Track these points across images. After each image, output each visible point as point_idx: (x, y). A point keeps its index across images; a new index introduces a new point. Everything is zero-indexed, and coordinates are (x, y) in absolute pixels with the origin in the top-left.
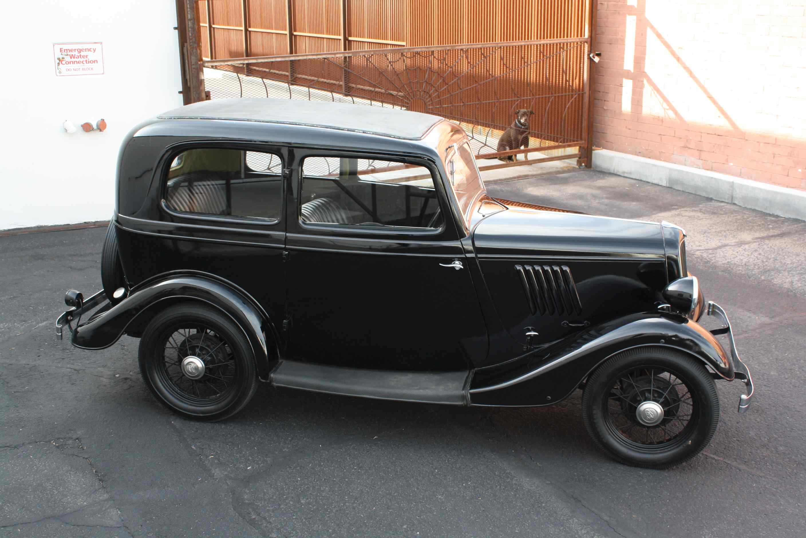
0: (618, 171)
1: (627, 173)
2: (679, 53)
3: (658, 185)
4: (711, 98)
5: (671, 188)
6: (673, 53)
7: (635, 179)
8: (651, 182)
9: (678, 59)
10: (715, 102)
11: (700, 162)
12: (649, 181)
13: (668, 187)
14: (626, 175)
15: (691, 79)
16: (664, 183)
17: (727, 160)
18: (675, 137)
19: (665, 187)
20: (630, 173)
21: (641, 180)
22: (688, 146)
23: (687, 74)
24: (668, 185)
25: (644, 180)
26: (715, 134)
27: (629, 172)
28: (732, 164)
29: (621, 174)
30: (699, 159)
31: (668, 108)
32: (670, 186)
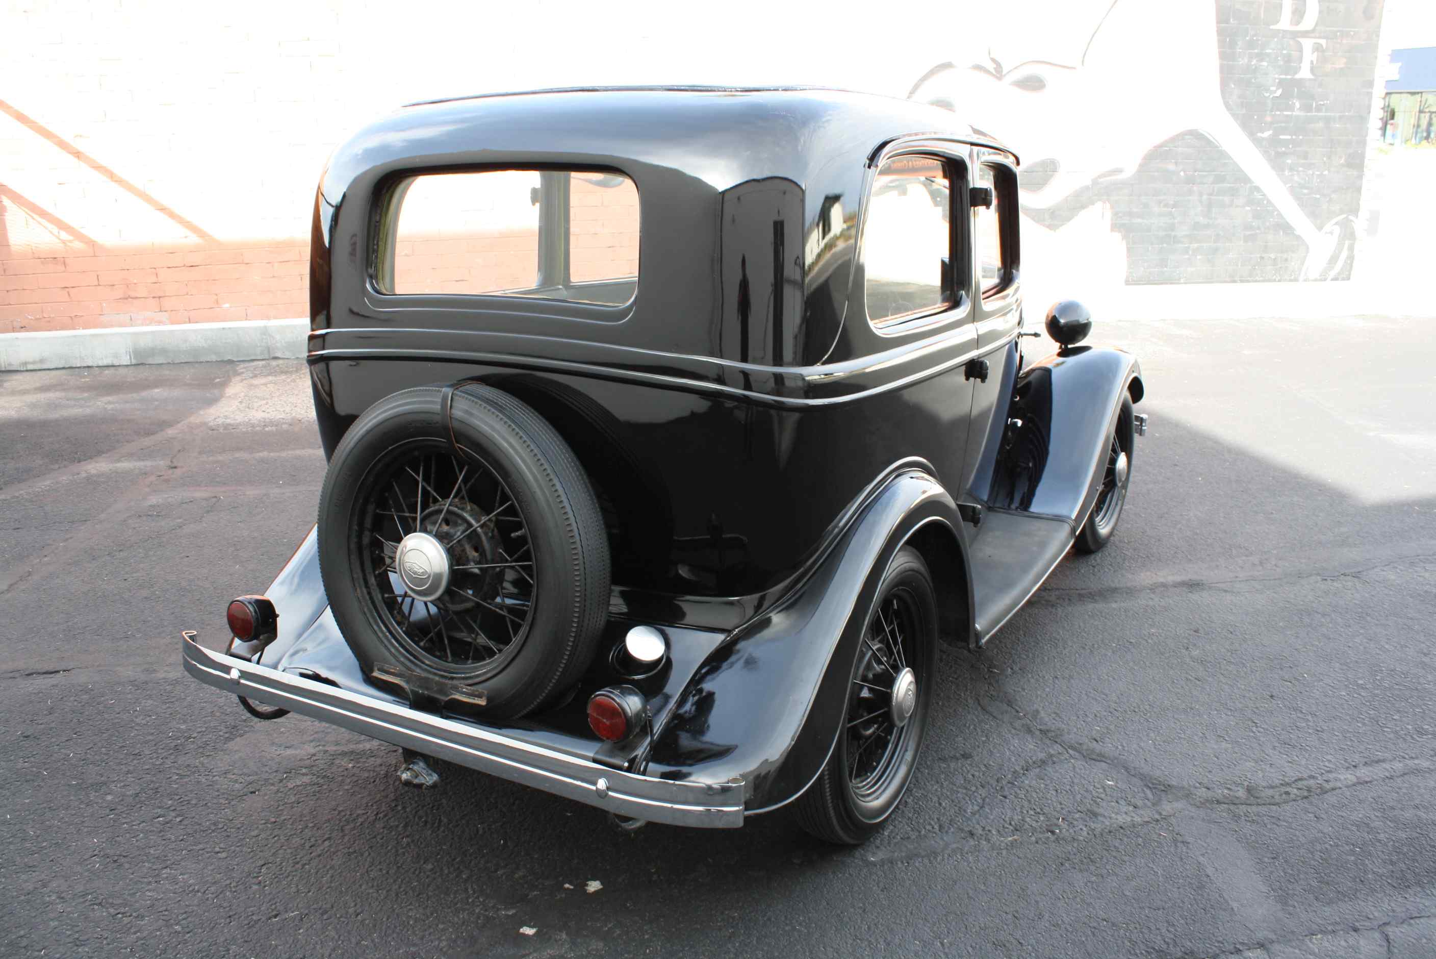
0: (10, 365)
1: (34, 363)
2: (79, 145)
3: (113, 366)
4: (163, 209)
5: (142, 364)
6: (62, 145)
7: (57, 369)
8: (95, 365)
9: (78, 155)
10: (172, 215)
11: (164, 316)
12: (90, 364)
13: (135, 365)
14: (30, 367)
15: (114, 185)
16: (125, 361)
17: (217, 302)
18: (99, 285)
19: (127, 366)
20: (42, 361)
21: (71, 368)
22: (133, 294)
23: (104, 178)
24: (134, 362)
25: (78, 365)
26: (184, 266)
27: (37, 359)
28: (227, 305)
29: (19, 369)
30: (161, 311)
31: (71, 238)
32: (139, 362)
